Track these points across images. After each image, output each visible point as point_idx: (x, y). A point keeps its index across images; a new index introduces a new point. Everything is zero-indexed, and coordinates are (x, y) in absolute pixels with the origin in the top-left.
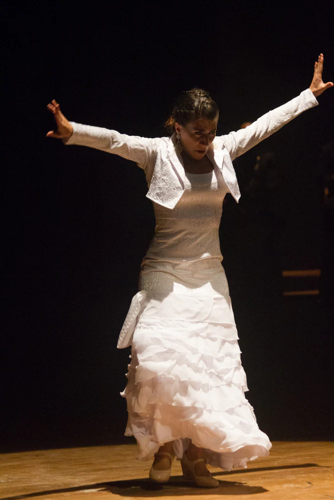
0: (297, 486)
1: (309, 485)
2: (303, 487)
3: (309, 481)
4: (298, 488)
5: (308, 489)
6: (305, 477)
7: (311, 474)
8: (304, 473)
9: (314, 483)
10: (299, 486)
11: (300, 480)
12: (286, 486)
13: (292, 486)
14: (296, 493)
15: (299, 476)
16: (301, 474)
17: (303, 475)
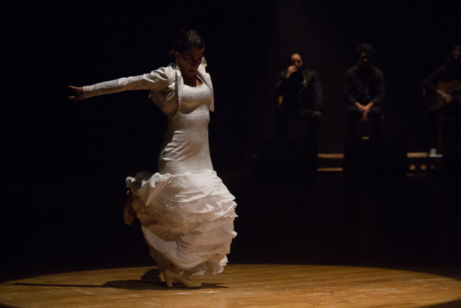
0: (323, 294)
1: (331, 294)
2: (327, 295)
3: (331, 291)
4: (324, 295)
5: (330, 296)
6: (328, 288)
7: (332, 287)
8: (328, 286)
9: (334, 292)
10: (325, 294)
11: (325, 290)
12: (315, 294)
13: (320, 294)
14: (323, 299)
15: (325, 287)
16: (327, 286)
17: (328, 287)
